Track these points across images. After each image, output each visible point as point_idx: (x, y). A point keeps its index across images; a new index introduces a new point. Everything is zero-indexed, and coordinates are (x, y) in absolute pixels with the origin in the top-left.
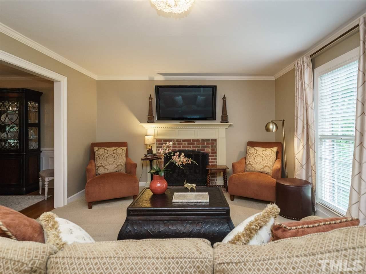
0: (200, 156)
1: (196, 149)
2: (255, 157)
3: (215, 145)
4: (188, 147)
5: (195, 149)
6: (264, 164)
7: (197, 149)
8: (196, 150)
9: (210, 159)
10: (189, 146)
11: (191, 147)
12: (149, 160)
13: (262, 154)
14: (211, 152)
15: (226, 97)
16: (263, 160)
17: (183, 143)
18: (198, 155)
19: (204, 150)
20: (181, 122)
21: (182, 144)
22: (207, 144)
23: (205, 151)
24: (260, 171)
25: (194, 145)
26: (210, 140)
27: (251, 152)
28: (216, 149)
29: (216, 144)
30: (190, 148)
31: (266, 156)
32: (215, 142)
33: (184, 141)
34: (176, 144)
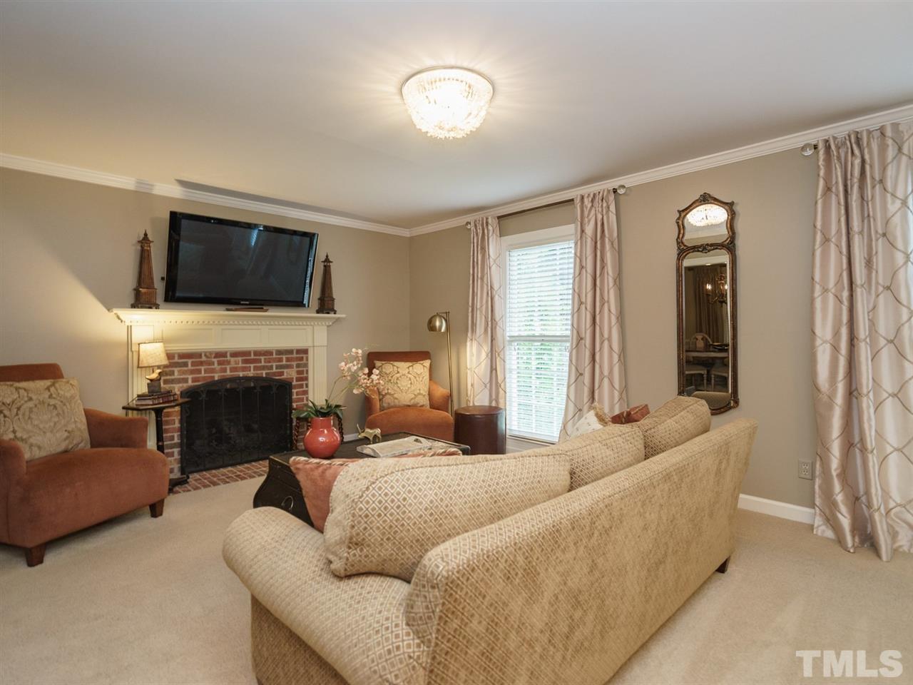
0: (274, 389)
1: (264, 373)
2: (397, 379)
3: (305, 361)
4: (244, 369)
5: (262, 373)
6: (414, 391)
7: (266, 374)
8: (264, 376)
9: (295, 394)
10: (245, 367)
11: (252, 369)
12: (153, 409)
13: (409, 373)
14: (297, 378)
15: (330, 260)
16: (411, 383)
17: (232, 359)
18: (270, 387)
19: (282, 374)
20: (228, 310)
21: (229, 362)
22: (288, 360)
23: (283, 377)
24: (409, 404)
25: (260, 365)
26: (295, 352)
27: (388, 372)
28: (307, 371)
29: (307, 360)
30: (250, 371)
31: (415, 377)
32: (304, 356)
33: (235, 354)
34: (213, 364)
